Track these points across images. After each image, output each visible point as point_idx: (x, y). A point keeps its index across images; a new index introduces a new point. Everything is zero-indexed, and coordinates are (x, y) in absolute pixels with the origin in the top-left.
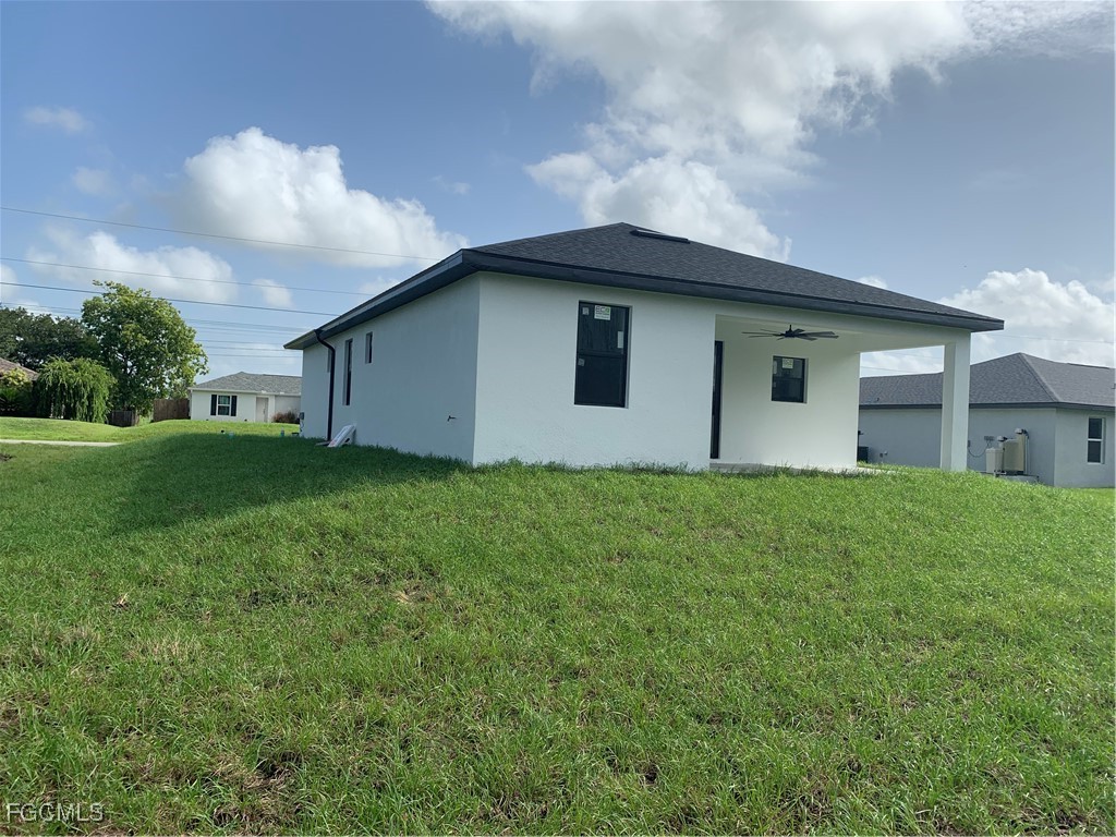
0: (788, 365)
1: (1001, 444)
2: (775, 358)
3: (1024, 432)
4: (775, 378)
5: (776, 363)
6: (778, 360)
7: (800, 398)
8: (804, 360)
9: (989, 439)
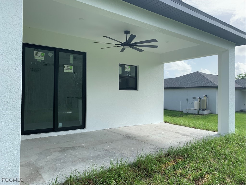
0: (128, 69)
1: (199, 100)
2: (121, 65)
3: (206, 96)
4: (120, 77)
5: (121, 68)
6: (122, 66)
7: (135, 88)
8: (136, 67)
9: (194, 98)
